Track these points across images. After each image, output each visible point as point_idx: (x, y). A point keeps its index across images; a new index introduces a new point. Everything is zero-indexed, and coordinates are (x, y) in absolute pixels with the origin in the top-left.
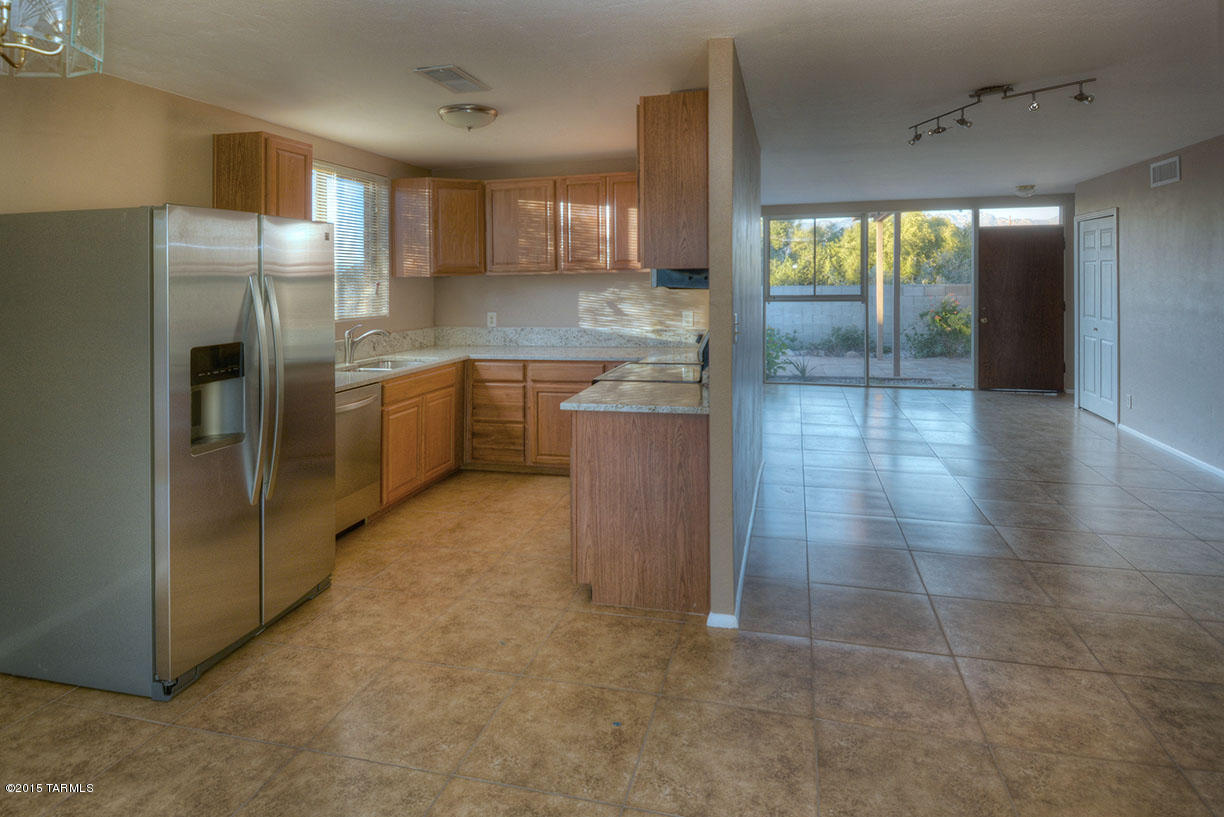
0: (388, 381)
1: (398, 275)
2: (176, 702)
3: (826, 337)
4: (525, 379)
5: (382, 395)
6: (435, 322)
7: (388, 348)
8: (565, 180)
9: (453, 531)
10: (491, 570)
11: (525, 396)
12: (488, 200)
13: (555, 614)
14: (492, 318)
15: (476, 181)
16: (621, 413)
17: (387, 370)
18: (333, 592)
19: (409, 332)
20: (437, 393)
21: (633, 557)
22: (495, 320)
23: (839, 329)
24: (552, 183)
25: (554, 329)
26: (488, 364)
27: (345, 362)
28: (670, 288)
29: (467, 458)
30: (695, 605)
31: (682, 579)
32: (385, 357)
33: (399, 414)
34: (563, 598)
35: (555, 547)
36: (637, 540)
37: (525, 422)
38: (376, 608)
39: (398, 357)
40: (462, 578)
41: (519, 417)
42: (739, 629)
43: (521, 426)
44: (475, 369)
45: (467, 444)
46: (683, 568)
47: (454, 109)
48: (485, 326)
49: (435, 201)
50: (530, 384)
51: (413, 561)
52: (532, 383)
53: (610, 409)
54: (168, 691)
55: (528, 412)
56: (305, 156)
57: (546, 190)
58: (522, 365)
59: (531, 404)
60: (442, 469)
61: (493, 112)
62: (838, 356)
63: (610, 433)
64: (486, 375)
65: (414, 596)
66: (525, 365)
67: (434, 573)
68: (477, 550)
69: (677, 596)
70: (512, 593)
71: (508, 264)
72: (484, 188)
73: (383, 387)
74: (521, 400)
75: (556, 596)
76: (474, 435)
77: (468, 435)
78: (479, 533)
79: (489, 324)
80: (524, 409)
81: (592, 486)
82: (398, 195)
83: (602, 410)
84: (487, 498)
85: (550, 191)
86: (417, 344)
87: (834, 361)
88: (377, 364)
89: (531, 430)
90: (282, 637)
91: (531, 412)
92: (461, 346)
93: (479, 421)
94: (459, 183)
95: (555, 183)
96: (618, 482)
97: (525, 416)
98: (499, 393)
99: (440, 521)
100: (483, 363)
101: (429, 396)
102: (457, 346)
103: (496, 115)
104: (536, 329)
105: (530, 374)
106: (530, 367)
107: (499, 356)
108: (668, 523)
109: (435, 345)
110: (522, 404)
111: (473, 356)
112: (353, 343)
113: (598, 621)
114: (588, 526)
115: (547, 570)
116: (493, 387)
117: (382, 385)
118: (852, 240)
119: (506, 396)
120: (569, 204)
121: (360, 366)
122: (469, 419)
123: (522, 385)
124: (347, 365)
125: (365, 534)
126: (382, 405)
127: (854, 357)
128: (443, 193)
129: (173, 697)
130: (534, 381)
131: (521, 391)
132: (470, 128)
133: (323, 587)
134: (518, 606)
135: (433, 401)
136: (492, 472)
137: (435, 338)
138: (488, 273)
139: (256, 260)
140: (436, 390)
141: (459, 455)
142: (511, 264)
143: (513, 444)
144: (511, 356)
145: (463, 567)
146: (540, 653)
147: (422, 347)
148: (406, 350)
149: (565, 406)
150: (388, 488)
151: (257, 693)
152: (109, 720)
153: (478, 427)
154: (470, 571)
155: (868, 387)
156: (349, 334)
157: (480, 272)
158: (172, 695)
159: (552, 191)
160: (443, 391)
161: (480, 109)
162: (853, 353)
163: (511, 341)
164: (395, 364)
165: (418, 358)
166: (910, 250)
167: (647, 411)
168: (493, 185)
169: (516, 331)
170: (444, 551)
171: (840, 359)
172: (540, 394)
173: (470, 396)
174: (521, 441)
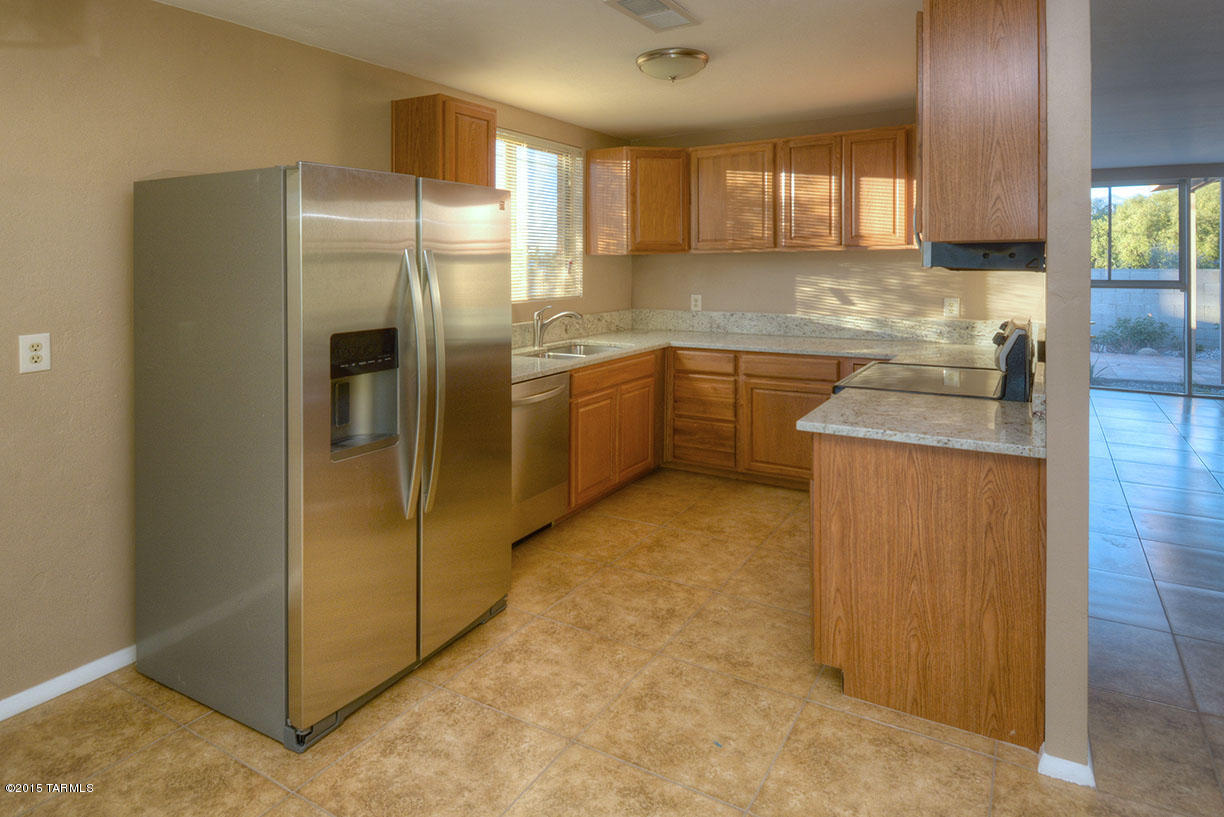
0: (578, 370)
1: (593, 253)
2: (308, 755)
3: (1108, 329)
4: (736, 372)
5: (570, 385)
6: (633, 304)
7: (581, 331)
8: (788, 142)
9: (650, 549)
10: (698, 615)
11: (736, 391)
12: (693, 168)
13: (791, 706)
14: (696, 301)
15: (680, 149)
16: (892, 442)
17: (580, 358)
18: (507, 618)
19: (605, 314)
20: (633, 384)
21: (908, 647)
22: (699, 303)
23: (1126, 321)
24: (770, 146)
25: (770, 315)
26: (692, 353)
27: (534, 345)
28: (952, 269)
29: (668, 456)
30: (1013, 732)
31: (992, 691)
32: (578, 341)
33: (590, 407)
34: (799, 678)
35: (782, 591)
36: (915, 624)
37: (736, 421)
38: (555, 650)
39: (591, 342)
40: (664, 619)
41: (729, 415)
42: (1097, 789)
43: (731, 425)
44: (677, 358)
45: (668, 441)
46: (992, 675)
47: (654, 55)
48: (688, 309)
49: (634, 171)
50: (742, 378)
51: (603, 586)
52: (744, 377)
53: (875, 437)
54: (300, 740)
55: (740, 412)
56: (488, 122)
57: (763, 156)
58: (732, 356)
59: (743, 401)
60: (639, 467)
61: (703, 57)
62: (1128, 353)
63: (872, 468)
64: (690, 365)
65: (603, 639)
66: (736, 355)
67: (627, 608)
68: (681, 581)
69: (983, 714)
70: (727, 657)
71: (716, 240)
72: (688, 157)
73: (571, 376)
74: (732, 396)
75: (787, 672)
76: (676, 431)
77: (668, 431)
78: (682, 557)
79: (692, 308)
80: (736, 406)
81: (843, 536)
82: (593, 167)
83: (861, 435)
84: (690, 509)
85: (768, 155)
86: (613, 328)
87: (1124, 359)
88: (569, 349)
89: (744, 431)
90: (442, 676)
91: (744, 412)
92: (661, 330)
93: (681, 416)
94: (660, 152)
95: (775, 146)
96: (885, 537)
97: (736, 416)
98: (706, 386)
99: (635, 533)
100: (686, 352)
101: (624, 387)
102: (656, 330)
103: (707, 61)
104: (749, 315)
105: (742, 367)
106: (744, 358)
107: (706, 345)
108: (968, 607)
109: (633, 329)
110: (732, 401)
111: (675, 343)
112: (543, 325)
113: (856, 731)
114: (838, 590)
115: (773, 626)
116: (697, 379)
117: (570, 375)
118: (1127, 217)
119: (714, 389)
120: (793, 175)
121: (549, 350)
122: (669, 414)
123: (732, 379)
124: (536, 348)
125: (549, 539)
126: (571, 397)
127: (1151, 355)
128: (642, 163)
129: (306, 750)
130: (748, 375)
131: (731, 386)
132: (674, 78)
133: (498, 609)
134: (736, 681)
135: (629, 392)
136: (696, 474)
137: (634, 320)
138: (693, 251)
139: (414, 237)
140: (633, 380)
141: (659, 450)
142: (720, 240)
143: (723, 445)
144: (719, 345)
145: (662, 604)
146: (773, 774)
147: (618, 331)
148: (602, 334)
149: (803, 425)
150: (577, 488)
151: (401, 761)
152: (232, 770)
153: (679, 423)
154: (671, 612)
155: (1190, 396)
156: (538, 315)
157: (684, 250)
158: (305, 746)
159: (771, 156)
160: (641, 382)
161: (688, 53)
162: (1148, 350)
163: (718, 327)
164: (588, 350)
165: (613, 343)
166: (1210, 228)
167: (935, 444)
168: (699, 152)
169: (724, 315)
170: (640, 577)
171: (1131, 357)
172: (755, 390)
173: (671, 389)
174: (732, 443)
